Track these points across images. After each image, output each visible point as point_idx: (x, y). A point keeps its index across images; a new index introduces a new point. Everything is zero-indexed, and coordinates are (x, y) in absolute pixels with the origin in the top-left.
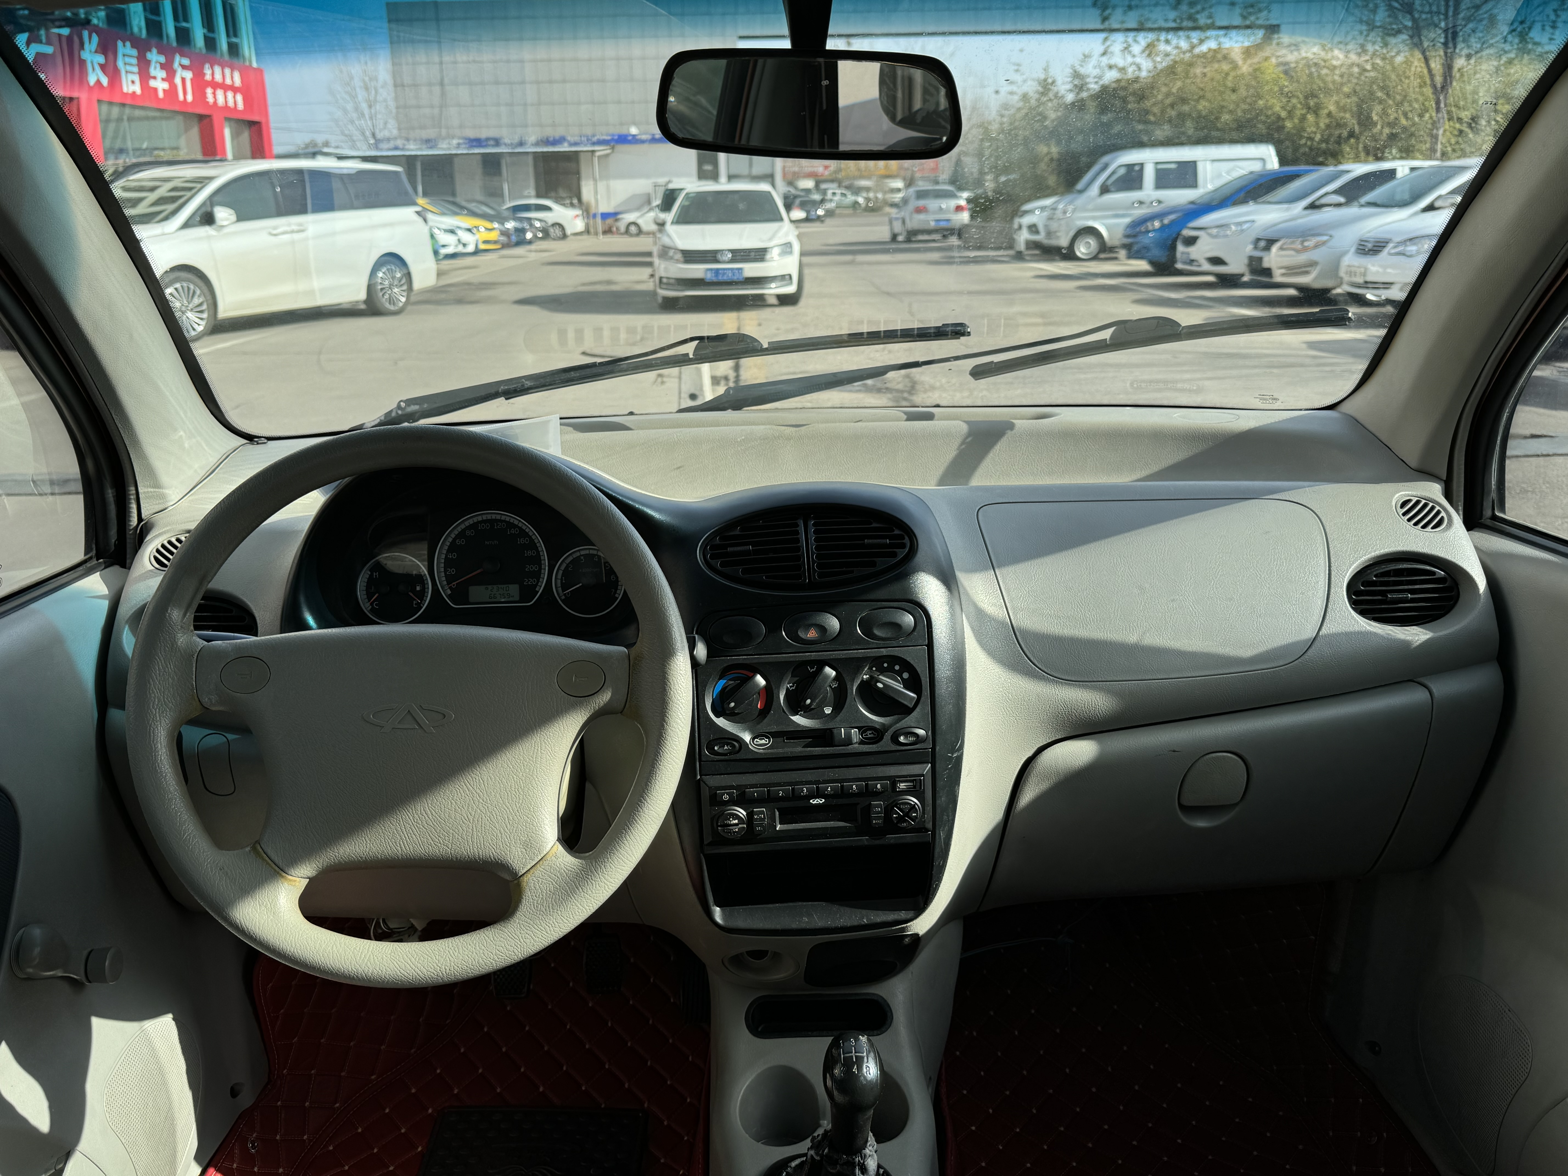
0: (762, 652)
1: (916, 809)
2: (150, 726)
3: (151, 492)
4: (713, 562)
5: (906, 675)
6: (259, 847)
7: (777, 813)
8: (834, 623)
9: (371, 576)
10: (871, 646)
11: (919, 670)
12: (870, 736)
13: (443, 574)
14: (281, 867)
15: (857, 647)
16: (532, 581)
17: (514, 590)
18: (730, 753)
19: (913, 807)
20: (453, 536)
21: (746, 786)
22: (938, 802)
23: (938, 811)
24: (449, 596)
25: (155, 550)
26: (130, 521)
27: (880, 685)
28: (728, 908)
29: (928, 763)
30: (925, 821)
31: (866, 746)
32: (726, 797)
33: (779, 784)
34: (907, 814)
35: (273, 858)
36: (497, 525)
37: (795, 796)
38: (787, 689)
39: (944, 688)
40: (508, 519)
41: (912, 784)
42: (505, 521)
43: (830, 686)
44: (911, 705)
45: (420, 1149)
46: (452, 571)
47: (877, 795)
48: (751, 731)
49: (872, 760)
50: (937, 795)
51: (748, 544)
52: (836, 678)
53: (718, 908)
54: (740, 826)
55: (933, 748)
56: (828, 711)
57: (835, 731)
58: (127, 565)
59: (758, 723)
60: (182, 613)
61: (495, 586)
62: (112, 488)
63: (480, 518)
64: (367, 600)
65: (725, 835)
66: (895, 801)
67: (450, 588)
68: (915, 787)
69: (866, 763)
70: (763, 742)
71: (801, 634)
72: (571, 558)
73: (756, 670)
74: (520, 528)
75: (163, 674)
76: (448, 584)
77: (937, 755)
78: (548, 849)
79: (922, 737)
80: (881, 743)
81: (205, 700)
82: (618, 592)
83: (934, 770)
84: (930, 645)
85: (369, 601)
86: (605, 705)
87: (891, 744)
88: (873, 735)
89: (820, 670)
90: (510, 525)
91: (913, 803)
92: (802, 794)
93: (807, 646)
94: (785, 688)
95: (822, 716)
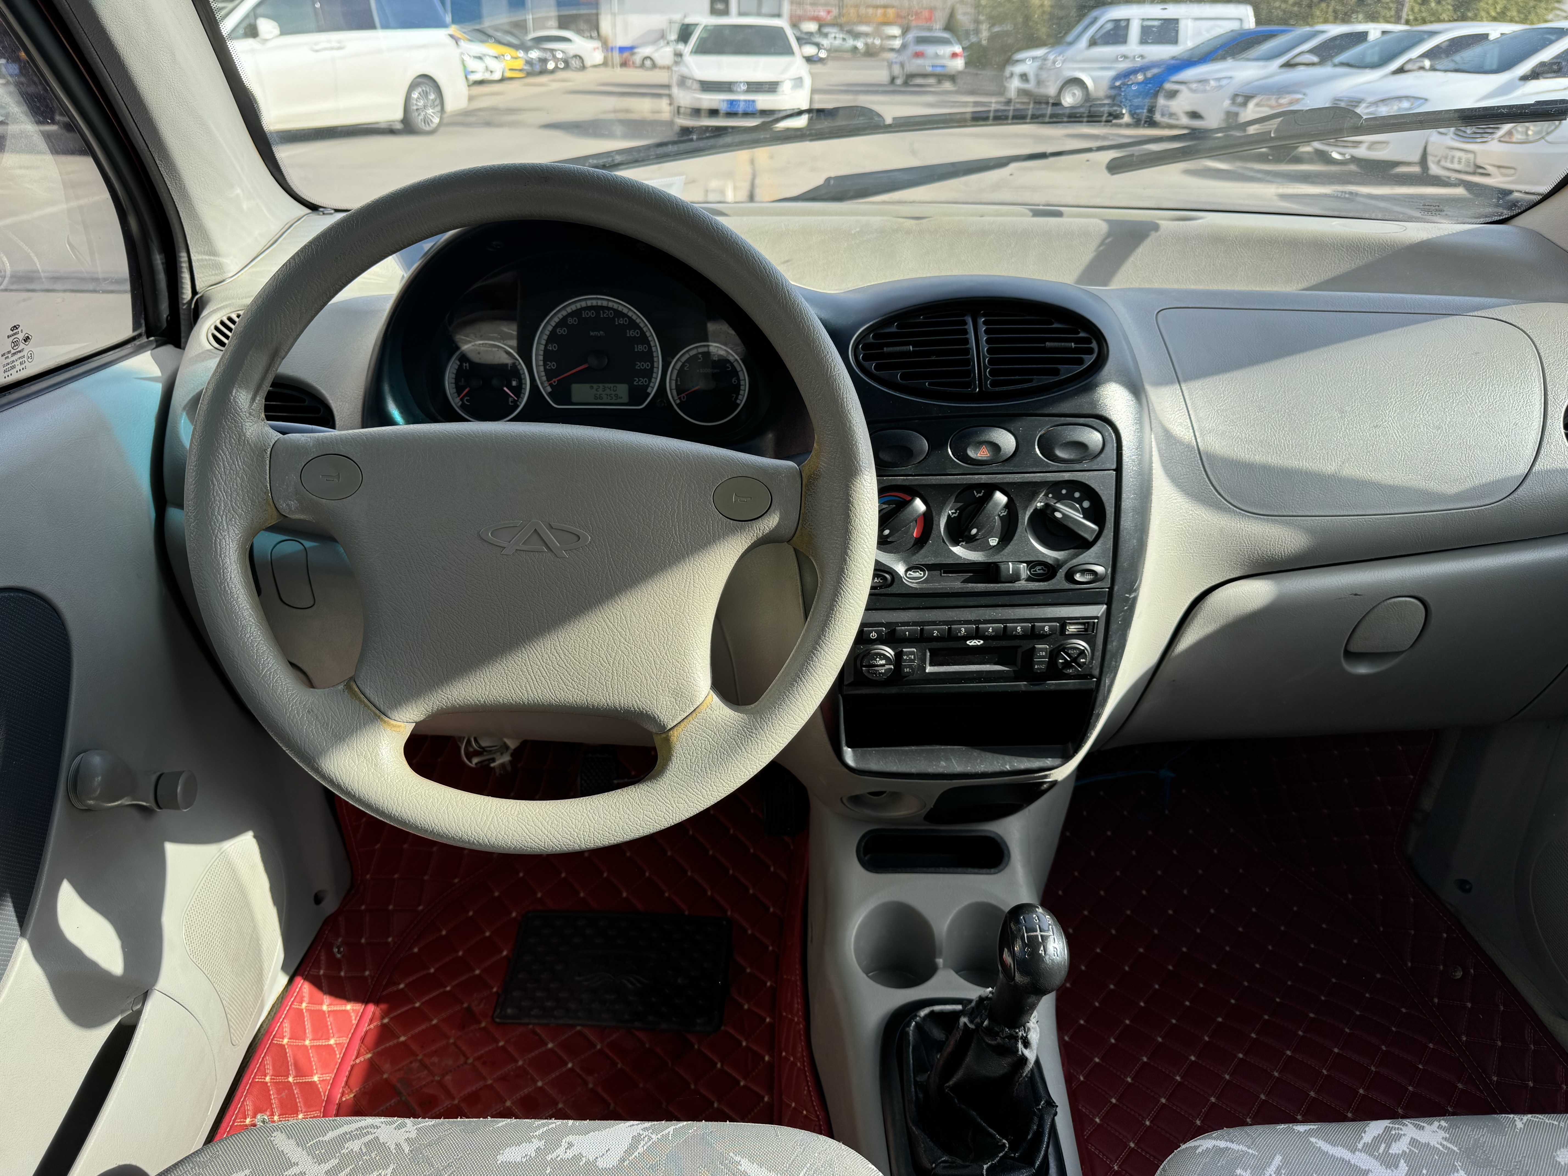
0: (924, 473)
1: (1086, 655)
2: (216, 536)
4: (866, 364)
5: (1086, 504)
6: (355, 686)
7: (928, 654)
8: (1007, 441)
9: (460, 367)
10: (1050, 469)
11: (1104, 498)
12: (1039, 572)
13: (542, 368)
14: (382, 709)
15: (1034, 470)
16: (643, 381)
17: (622, 390)
18: (881, 587)
19: (1082, 653)
20: (553, 324)
21: (897, 624)
22: (1109, 647)
23: (1108, 656)
24: (549, 394)
25: (213, 328)
26: (183, 292)
27: (1058, 515)
28: (860, 750)
29: (1101, 603)
30: (1092, 668)
31: (1037, 584)
32: (874, 635)
33: (934, 623)
34: (1075, 660)
35: (372, 699)
36: (604, 313)
37: (951, 636)
38: (949, 516)
39: (1127, 522)
40: (615, 306)
41: (1083, 626)
42: (613, 309)
43: (999, 515)
44: (1090, 538)
45: (505, 953)
46: (552, 365)
47: (1042, 637)
48: (906, 562)
49: (1041, 598)
50: (1109, 639)
51: (908, 344)
52: (1007, 506)
53: (849, 749)
54: (887, 667)
55: (1111, 588)
56: (994, 542)
57: (1002, 566)
58: (182, 345)
59: (914, 554)
60: (250, 396)
61: (601, 385)
62: (160, 252)
63: (583, 304)
64: (456, 395)
65: (870, 676)
66: (1062, 645)
67: (551, 385)
68: (1086, 630)
69: (1032, 602)
70: (917, 575)
71: (971, 453)
72: (687, 356)
73: (914, 492)
74: (630, 318)
75: (230, 472)
76: (548, 380)
77: (1115, 596)
78: (701, 700)
79: (1101, 575)
80: (1054, 581)
81: (283, 506)
82: (740, 397)
83: (1108, 612)
84: (1119, 470)
85: (459, 396)
86: (771, 532)
87: (1064, 582)
88: (1044, 570)
89: (989, 496)
90: (619, 314)
91: (1083, 648)
92: (959, 635)
93: (976, 467)
94: (947, 514)
95: (987, 547)
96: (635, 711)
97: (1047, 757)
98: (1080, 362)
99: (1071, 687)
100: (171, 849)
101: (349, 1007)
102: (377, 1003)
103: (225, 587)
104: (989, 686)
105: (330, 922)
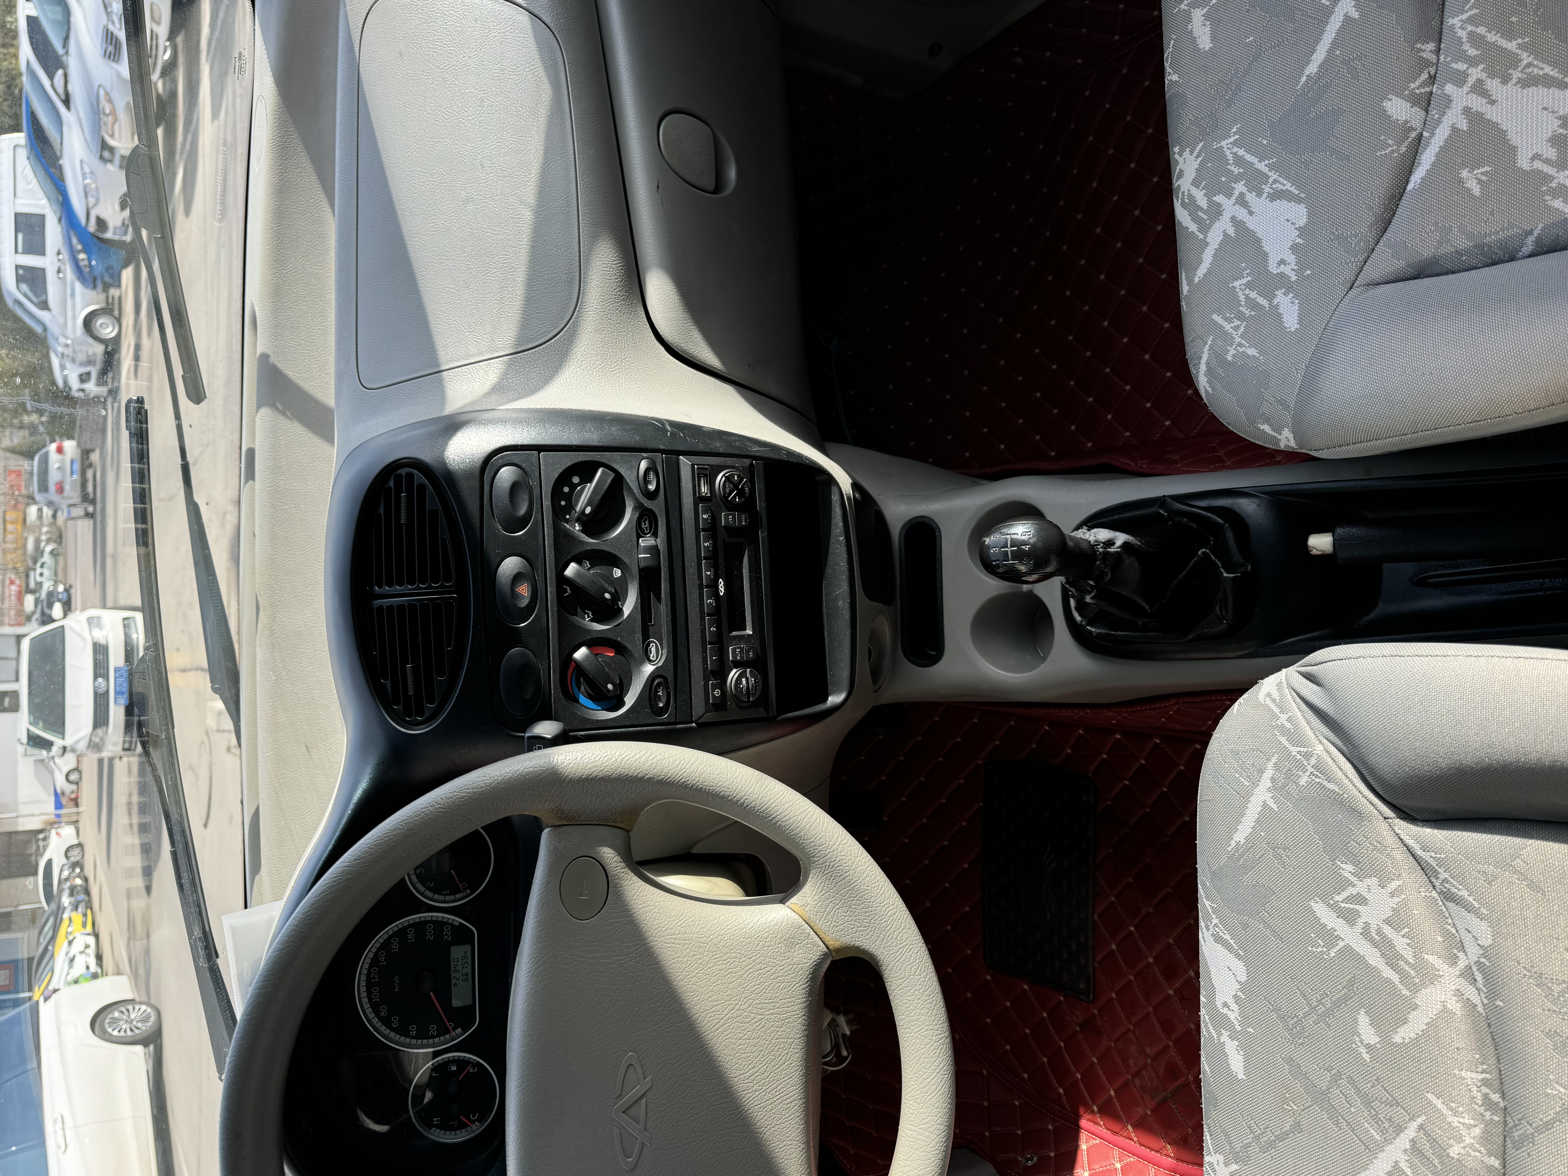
0: (546, 651)
1: (730, 475)
4: (427, 714)
5: (576, 480)
7: (734, 633)
8: (510, 565)
9: (438, 1127)
10: (540, 519)
11: (569, 464)
12: (647, 525)
13: (437, 1040)
15: (541, 536)
16: (446, 932)
17: (457, 952)
18: (667, 688)
19: (728, 479)
20: (387, 1031)
21: (705, 669)
22: (721, 450)
23: (730, 451)
24: (463, 1031)
27: (588, 510)
28: (830, 687)
29: (678, 460)
30: (743, 467)
31: (660, 529)
32: (717, 693)
33: (703, 631)
34: (736, 486)
36: (374, 978)
37: (716, 613)
38: (591, 620)
39: (592, 437)
40: (366, 966)
41: (702, 479)
42: (369, 969)
43: (588, 569)
44: (612, 475)
45: (1026, 987)
46: (432, 1029)
47: (714, 520)
48: (641, 663)
49: (674, 523)
50: (714, 451)
51: (404, 670)
52: (579, 562)
53: (830, 698)
54: (748, 675)
55: (662, 452)
56: (617, 573)
57: (642, 565)
59: (632, 655)
61: (453, 975)
63: (365, 1000)
64: (467, 1128)
65: (758, 693)
66: (721, 499)
67: (454, 1029)
68: (706, 476)
69: (679, 530)
70: (653, 650)
71: (524, 603)
72: (419, 886)
73: (567, 659)
74: (379, 950)
76: (449, 1032)
77: (670, 448)
78: (797, 917)
79: (649, 463)
80: (656, 511)
83: (686, 453)
84: (539, 448)
85: (468, 1125)
86: (619, 854)
87: (658, 500)
88: (646, 519)
89: (569, 582)
90: (374, 962)
91: (724, 479)
92: (714, 604)
93: (539, 596)
94: (590, 623)
95: (623, 580)
96: (809, 985)
97: (831, 500)
99: (762, 486)
101: (1084, 1147)
102: (1078, 1117)
104: (764, 569)
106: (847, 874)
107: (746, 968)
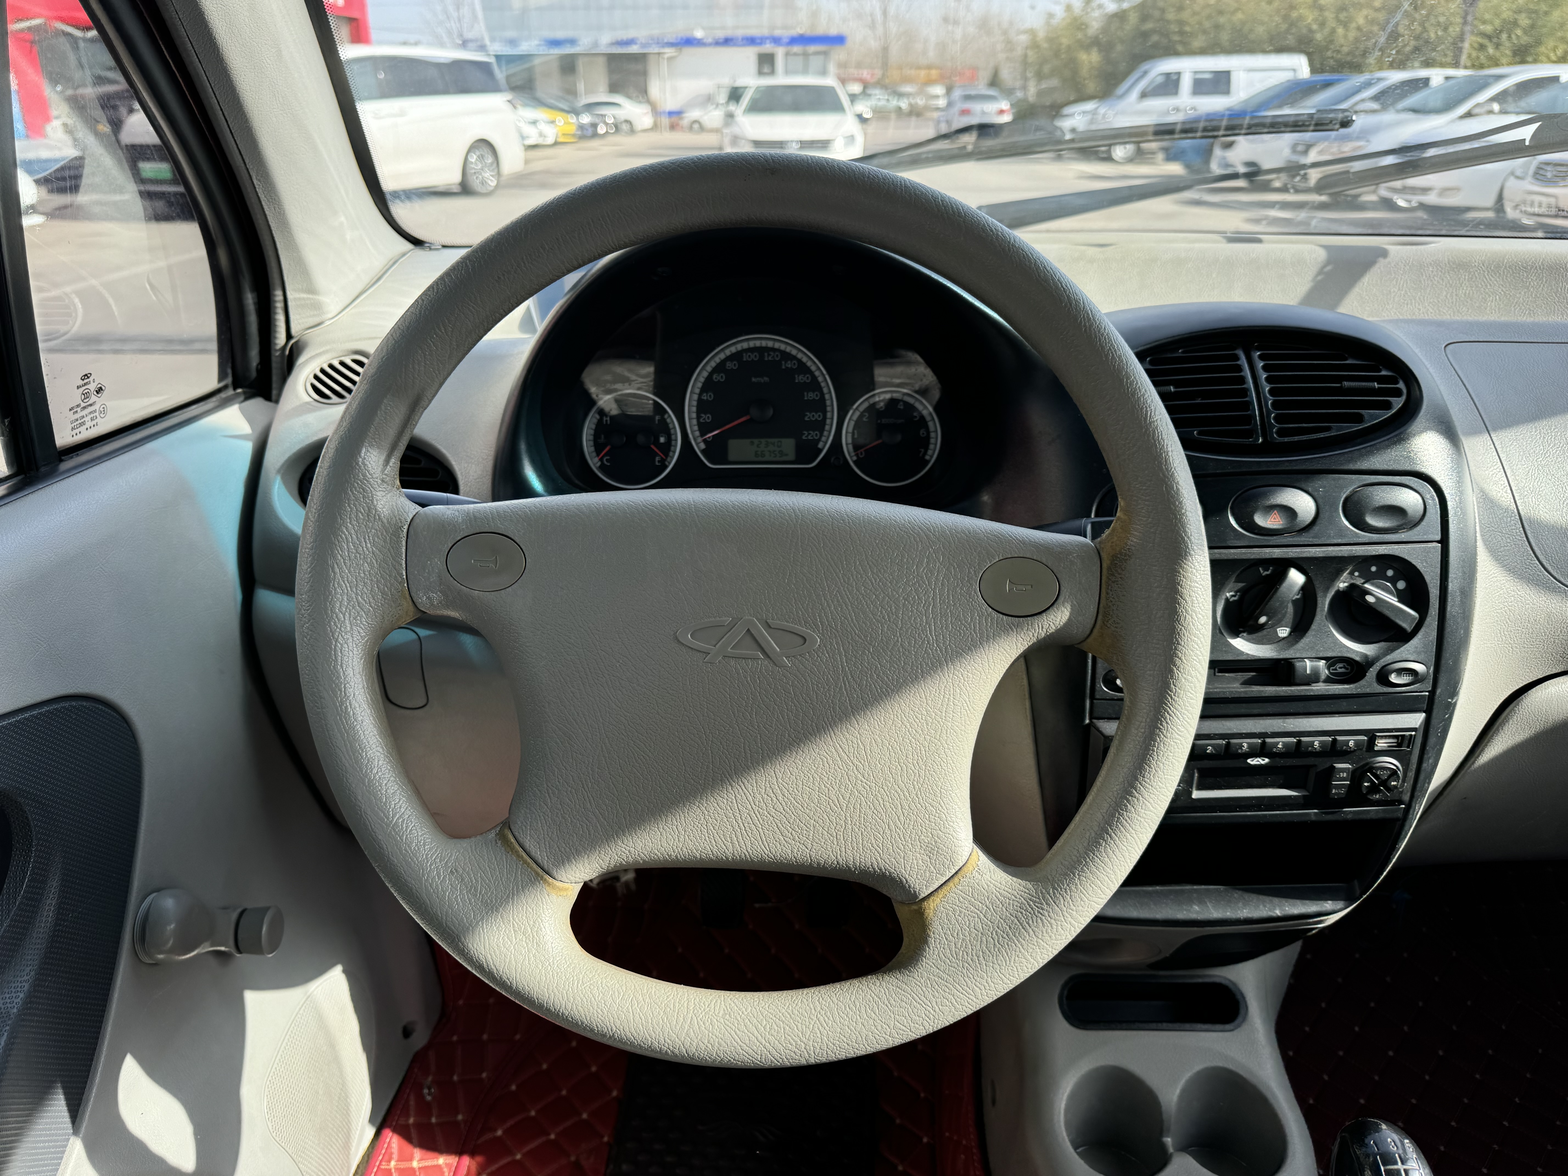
1: (1398, 777)
2: (337, 641)
3: (304, 299)
5: (1401, 585)
6: (510, 836)
7: (1197, 775)
8: (1303, 504)
9: (600, 420)
10: (1359, 541)
11: (1427, 578)
12: (1340, 670)
13: (695, 422)
14: (546, 867)
15: (1338, 541)
16: (812, 435)
17: (788, 445)
19: (1394, 773)
20: (710, 368)
22: (1425, 765)
23: (1422, 777)
24: (703, 451)
25: (312, 376)
26: (275, 338)
27: (1370, 599)
29: (1420, 711)
30: (1403, 792)
31: (1340, 686)
33: (1208, 737)
34: (1385, 783)
35: (533, 854)
36: (769, 355)
37: (1230, 753)
38: (1227, 600)
40: (783, 347)
41: (1395, 741)
42: (778, 350)
43: (1292, 601)
44: (1409, 627)
46: (707, 418)
47: (1344, 754)
49: (1344, 705)
50: (1426, 756)
52: (1304, 588)
55: (1433, 693)
56: (1283, 632)
57: (1298, 664)
58: (274, 397)
60: (383, 458)
61: (763, 441)
62: (252, 291)
63: (745, 345)
64: (594, 454)
66: (1368, 764)
67: (706, 440)
68: (1399, 745)
69: (1334, 710)
71: (1260, 520)
72: (867, 405)
74: (800, 361)
75: (356, 556)
76: (702, 435)
77: (1436, 701)
78: (962, 858)
79: (1421, 676)
80: (1363, 682)
81: (422, 600)
82: (930, 452)
83: (1427, 722)
84: (1444, 541)
85: (598, 455)
86: (1058, 631)
87: (1375, 684)
88: (1347, 669)
89: (1281, 575)
90: (786, 356)
91: (1395, 768)
92: (1240, 751)
93: (1266, 538)
94: (1224, 597)
95: (1275, 640)
96: (875, 872)
97: (1326, 899)
98: (1388, 406)
99: (1372, 816)
100: (250, 997)
101: (442, 1160)
102: (472, 1154)
103: (346, 708)
104: (1270, 815)
105: (419, 1059)
106: (1031, 933)
107: (905, 790)
